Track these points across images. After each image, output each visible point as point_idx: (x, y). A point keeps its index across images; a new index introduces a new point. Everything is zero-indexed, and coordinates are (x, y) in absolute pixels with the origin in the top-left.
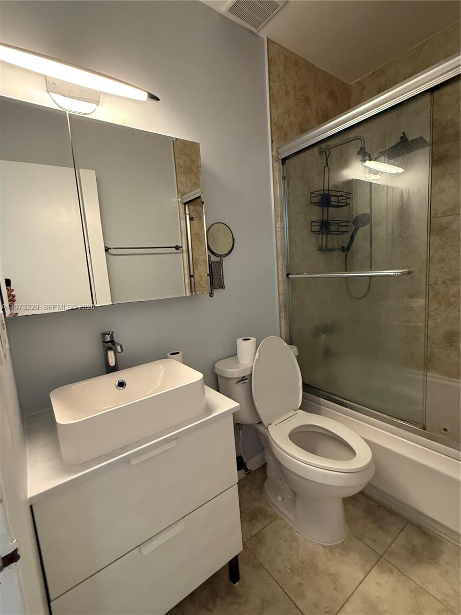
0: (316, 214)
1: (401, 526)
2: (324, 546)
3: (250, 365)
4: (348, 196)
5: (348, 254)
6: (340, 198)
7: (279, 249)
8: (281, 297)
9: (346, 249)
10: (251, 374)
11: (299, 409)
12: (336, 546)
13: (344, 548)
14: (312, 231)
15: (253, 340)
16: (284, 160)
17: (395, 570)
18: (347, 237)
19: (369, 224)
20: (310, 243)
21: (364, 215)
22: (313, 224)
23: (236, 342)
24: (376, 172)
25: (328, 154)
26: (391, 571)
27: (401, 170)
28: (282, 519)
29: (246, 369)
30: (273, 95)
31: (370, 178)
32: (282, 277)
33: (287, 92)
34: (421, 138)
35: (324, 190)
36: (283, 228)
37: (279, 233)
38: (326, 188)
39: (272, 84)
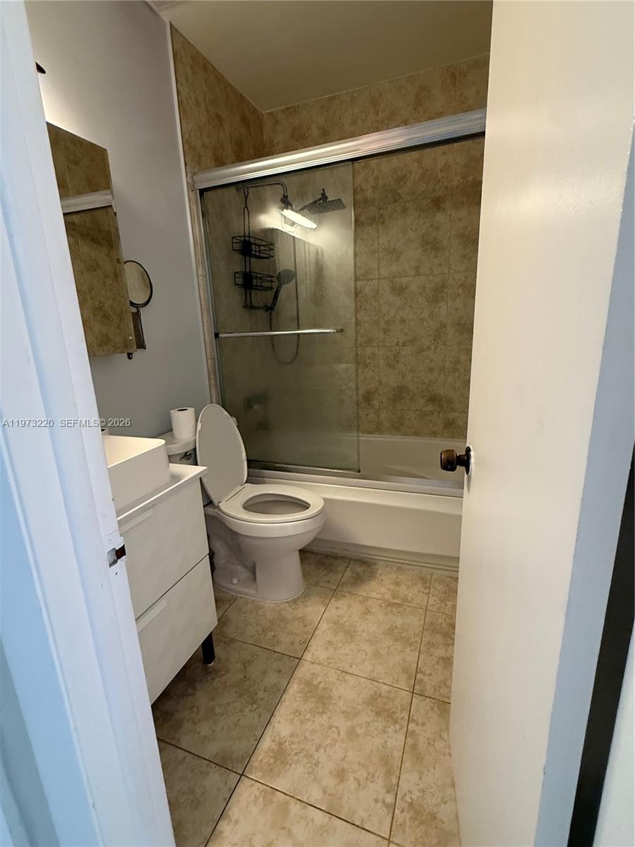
0: (238, 264)
1: (346, 565)
2: (287, 602)
3: (193, 439)
4: (271, 247)
5: (273, 314)
6: (262, 248)
7: (203, 303)
8: (209, 361)
9: (270, 308)
10: (195, 448)
11: (246, 482)
12: (298, 598)
13: (306, 595)
14: (236, 284)
15: (191, 411)
16: (202, 192)
17: (347, 594)
18: (271, 294)
19: (294, 280)
20: (234, 298)
21: (286, 271)
22: (237, 275)
23: (170, 414)
24: (293, 224)
25: (246, 194)
26: (345, 596)
27: (314, 226)
28: (241, 598)
29: (188, 444)
30: (182, 101)
31: (287, 229)
32: (210, 337)
33: (197, 104)
34: (340, 200)
35: (245, 236)
36: (206, 276)
37: (201, 282)
38: (247, 234)
39: (180, 87)
